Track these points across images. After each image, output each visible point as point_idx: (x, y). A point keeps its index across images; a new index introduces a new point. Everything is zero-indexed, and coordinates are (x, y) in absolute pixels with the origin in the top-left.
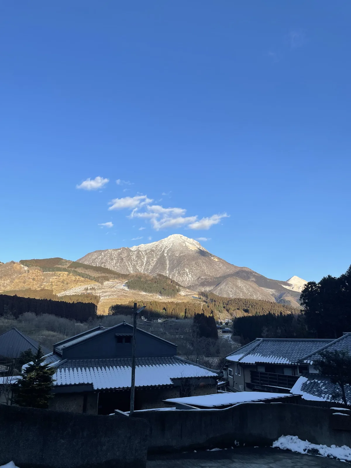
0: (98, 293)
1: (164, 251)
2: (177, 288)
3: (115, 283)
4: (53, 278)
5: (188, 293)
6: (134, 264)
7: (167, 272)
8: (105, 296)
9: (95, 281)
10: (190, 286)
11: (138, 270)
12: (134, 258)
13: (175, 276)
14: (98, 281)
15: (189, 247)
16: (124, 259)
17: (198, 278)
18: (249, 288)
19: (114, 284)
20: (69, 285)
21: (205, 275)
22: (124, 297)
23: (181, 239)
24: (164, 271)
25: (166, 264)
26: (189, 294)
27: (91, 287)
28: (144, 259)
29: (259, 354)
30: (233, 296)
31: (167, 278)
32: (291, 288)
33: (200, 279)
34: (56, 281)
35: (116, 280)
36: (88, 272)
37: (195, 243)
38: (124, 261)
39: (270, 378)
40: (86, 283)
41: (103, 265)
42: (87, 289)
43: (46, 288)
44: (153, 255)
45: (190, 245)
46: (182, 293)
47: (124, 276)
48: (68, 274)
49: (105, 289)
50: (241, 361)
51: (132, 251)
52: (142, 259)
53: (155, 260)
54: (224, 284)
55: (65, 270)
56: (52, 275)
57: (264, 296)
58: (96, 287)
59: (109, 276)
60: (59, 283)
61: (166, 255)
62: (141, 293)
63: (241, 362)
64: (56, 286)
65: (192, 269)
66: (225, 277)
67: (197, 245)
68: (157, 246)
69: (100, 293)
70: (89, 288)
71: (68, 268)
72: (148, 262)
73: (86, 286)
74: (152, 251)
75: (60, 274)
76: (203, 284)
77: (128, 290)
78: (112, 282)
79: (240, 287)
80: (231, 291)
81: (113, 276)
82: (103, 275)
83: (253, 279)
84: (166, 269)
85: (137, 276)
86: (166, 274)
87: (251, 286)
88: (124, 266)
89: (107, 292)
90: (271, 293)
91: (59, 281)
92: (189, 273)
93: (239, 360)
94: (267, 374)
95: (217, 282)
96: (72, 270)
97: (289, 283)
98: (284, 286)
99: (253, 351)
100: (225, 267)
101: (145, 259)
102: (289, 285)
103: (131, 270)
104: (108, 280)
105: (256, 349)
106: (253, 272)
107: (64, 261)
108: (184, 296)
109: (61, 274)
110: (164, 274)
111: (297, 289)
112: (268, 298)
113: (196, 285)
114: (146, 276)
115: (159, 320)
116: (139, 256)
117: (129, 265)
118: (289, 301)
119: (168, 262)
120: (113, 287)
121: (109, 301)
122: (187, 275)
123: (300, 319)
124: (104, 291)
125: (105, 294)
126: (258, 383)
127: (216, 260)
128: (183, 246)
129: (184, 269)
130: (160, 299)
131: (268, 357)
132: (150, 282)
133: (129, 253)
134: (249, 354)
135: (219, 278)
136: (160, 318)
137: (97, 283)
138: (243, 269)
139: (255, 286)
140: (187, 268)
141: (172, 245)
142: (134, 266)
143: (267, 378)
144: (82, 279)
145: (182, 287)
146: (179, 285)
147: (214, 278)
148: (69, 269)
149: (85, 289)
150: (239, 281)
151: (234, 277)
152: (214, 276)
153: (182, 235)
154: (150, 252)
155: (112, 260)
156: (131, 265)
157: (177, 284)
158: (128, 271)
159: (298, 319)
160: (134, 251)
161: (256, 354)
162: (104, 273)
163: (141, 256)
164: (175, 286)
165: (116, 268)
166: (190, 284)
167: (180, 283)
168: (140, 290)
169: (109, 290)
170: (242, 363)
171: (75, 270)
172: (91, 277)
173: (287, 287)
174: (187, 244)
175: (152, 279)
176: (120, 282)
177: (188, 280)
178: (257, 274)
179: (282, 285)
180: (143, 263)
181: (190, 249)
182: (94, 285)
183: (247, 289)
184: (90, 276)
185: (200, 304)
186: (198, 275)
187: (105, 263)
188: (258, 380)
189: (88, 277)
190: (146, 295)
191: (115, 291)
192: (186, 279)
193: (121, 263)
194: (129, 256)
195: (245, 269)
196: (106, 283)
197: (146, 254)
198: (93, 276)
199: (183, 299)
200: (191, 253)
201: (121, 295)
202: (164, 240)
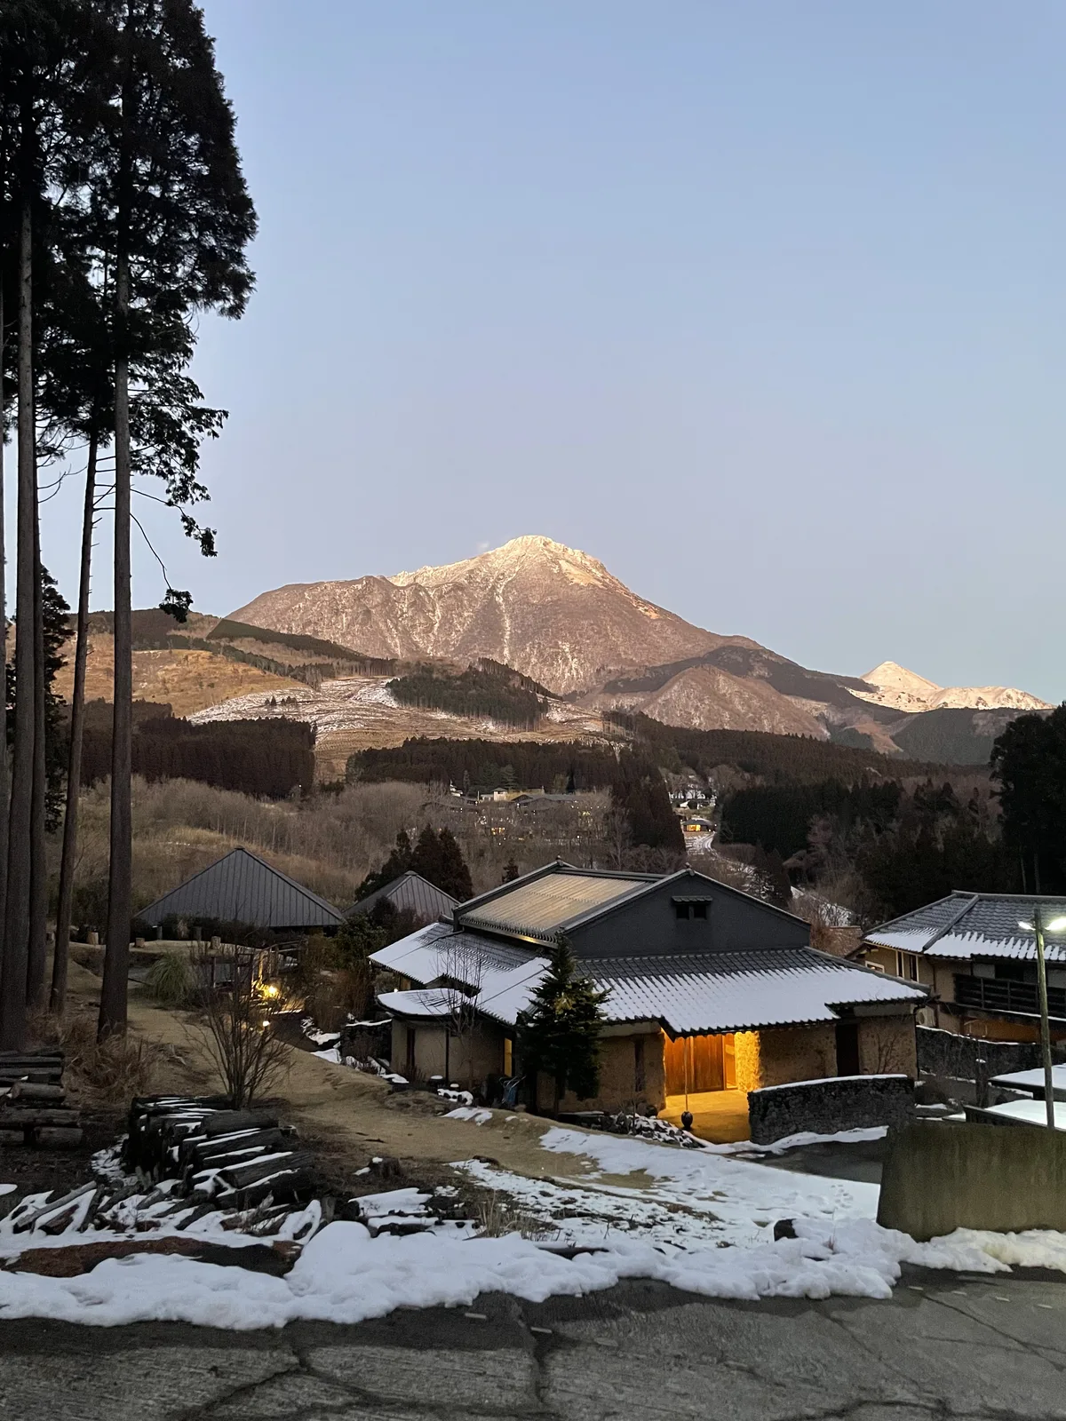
0: (307, 715)
1: (494, 588)
2: (540, 700)
3: (354, 685)
4: (166, 667)
5: (571, 715)
6: (404, 627)
7: (506, 652)
8: (327, 723)
9: (294, 677)
10: (575, 692)
11: (417, 647)
12: (405, 610)
13: (528, 663)
14: (303, 680)
15: (570, 577)
16: (374, 611)
17: (598, 671)
18: (750, 699)
19: (352, 688)
20: (218, 690)
21: (619, 660)
22: (385, 728)
23: (546, 552)
24: (496, 648)
25: (502, 629)
26: (575, 717)
27: (286, 697)
28: (434, 612)
29: (976, 934)
30: (700, 724)
31: (507, 670)
32: (876, 697)
33: (602, 673)
34: (176, 679)
35: (356, 676)
36: (269, 651)
37: (588, 563)
38: (375, 617)
39: (1012, 993)
40: (268, 684)
41: (310, 628)
42: (274, 703)
43: (149, 699)
44: (462, 601)
45: (573, 570)
46: (556, 716)
47: (380, 666)
48: (211, 657)
49: (325, 701)
50: (929, 952)
51: (397, 587)
52: (429, 611)
53: (466, 614)
54: (676, 687)
55: (199, 644)
56: (164, 660)
57: (795, 720)
58: (299, 698)
59: (335, 664)
60: (185, 685)
61: (500, 600)
62: (433, 715)
63: (931, 953)
64: (179, 694)
65: (578, 642)
66: (676, 669)
67: (594, 570)
68: (471, 571)
69: (313, 714)
70: (278, 699)
71: (208, 638)
72: (446, 622)
73: (269, 695)
74: (458, 587)
75: (187, 658)
76: (612, 688)
77: (395, 706)
78: (344, 683)
79: (724, 695)
80: (697, 709)
81: (348, 664)
82: (316, 660)
83: (762, 673)
84: (501, 643)
85: (418, 664)
86: (502, 656)
87: (755, 693)
88: (374, 633)
89: (334, 711)
90: (815, 713)
91: (186, 679)
92: (569, 656)
93: (925, 949)
94: (1004, 984)
95: (655, 681)
96: (222, 644)
97: (869, 682)
98: (854, 693)
99: (957, 926)
100: (677, 637)
101: (438, 612)
102: (870, 689)
103: (396, 646)
104: (332, 676)
105: (964, 920)
106: (765, 651)
107: (196, 618)
108: (562, 722)
109: (190, 658)
110: (496, 657)
111: (894, 700)
112: (806, 728)
113: (591, 690)
114: (445, 666)
115: (496, 793)
116: (419, 604)
117: (389, 630)
118: (869, 736)
119: (507, 623)
120: (349, 697)
121: (341, 736)
122: (566, 661)
123: (922, 795)
124: (324, 707)
125: (327, 719)
126: (979, 1004)
127: (654, 616)
128: (551, 573)
129: (556, 643)
130: (491, 733)
131: (1004, 942)
132: (458, 682)
133: (388, 595)
134: (948, 932)
135: (660, 670)
136: (499, 789)
137: (301, 687)
138: (735, 641)
139: (768, 691)
140: (565, 639)
141: (517, 569)
142: (406, 634)
143: (1005, 992)
144: (255, 671)
145: (554, 696)
146: (546, 693)
147: (647, 668)
148: (213, 642)
149: (267, 701)
150: (721, 678)
151: (706, 666)
152: (647, 664)
153: (549, 540)
154: (450, 591)
155: (336, 614)
156: (397, 630)
157: (538, 688)
158: (388, 649)
159: (916, 796)
160: (403, 588)
161: (968, 934)
162: (318, 653)
163: (424, 605)
164: (533, 695)
165: (349, 638)
166: (573, 688)
167: (544, 685)
168: (429, 707)
169: (337, 706)
170: (934, 955)
171: (231, 644)
172: (282, 665)
173: (863, 695)
174: (565, 565)
175: (466, 675)
176: (368, 683)
177: (567, 675)
178: (777, 656)
179: (850, 690)
180: (433, 625)
181: (575, 581)
182: (292, 690)
183: (746, 703)
184: (278, 665)
185: (611, 747)
186: (599, 661)
187: (315, 623)
188: (979, 996)
189: (273, 669)
190: (449, 721)
191: (358, 709)
192: (563, 674)
193: (363, 624)
194: (387, 601)
195: (740, 643)
196: (326, 685)
197: (440, 597)
198: (287, 663)
199: (557, 733)
200: (576, 593)
201: (375, 721)
202: (494, 554)
